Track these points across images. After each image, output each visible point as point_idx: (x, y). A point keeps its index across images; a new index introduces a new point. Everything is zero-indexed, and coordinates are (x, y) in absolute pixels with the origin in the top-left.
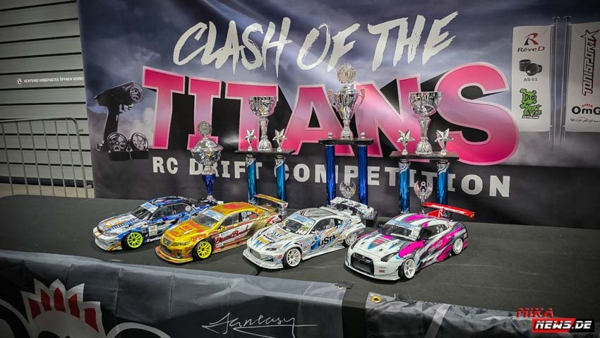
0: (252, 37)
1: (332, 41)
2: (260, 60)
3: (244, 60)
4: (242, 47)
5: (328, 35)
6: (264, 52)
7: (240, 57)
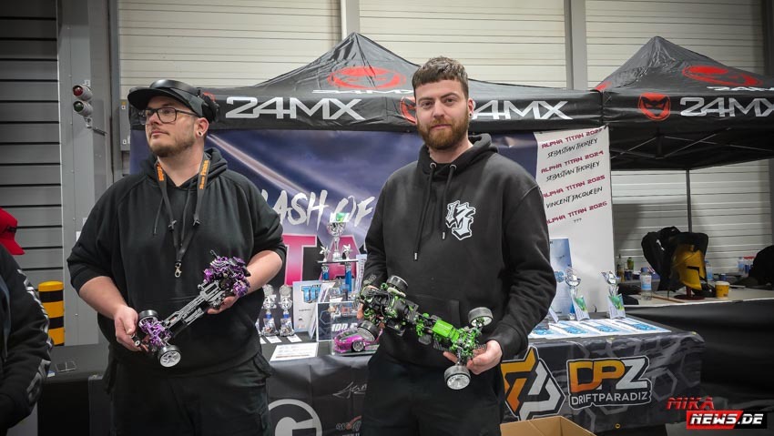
0: (299, 202)
1: (357, 207)
2: (304, 217)
3: (290, 218)
4: (290, 209)
5: (355, 204)
6: (309, 213)
7: (287, 215)
